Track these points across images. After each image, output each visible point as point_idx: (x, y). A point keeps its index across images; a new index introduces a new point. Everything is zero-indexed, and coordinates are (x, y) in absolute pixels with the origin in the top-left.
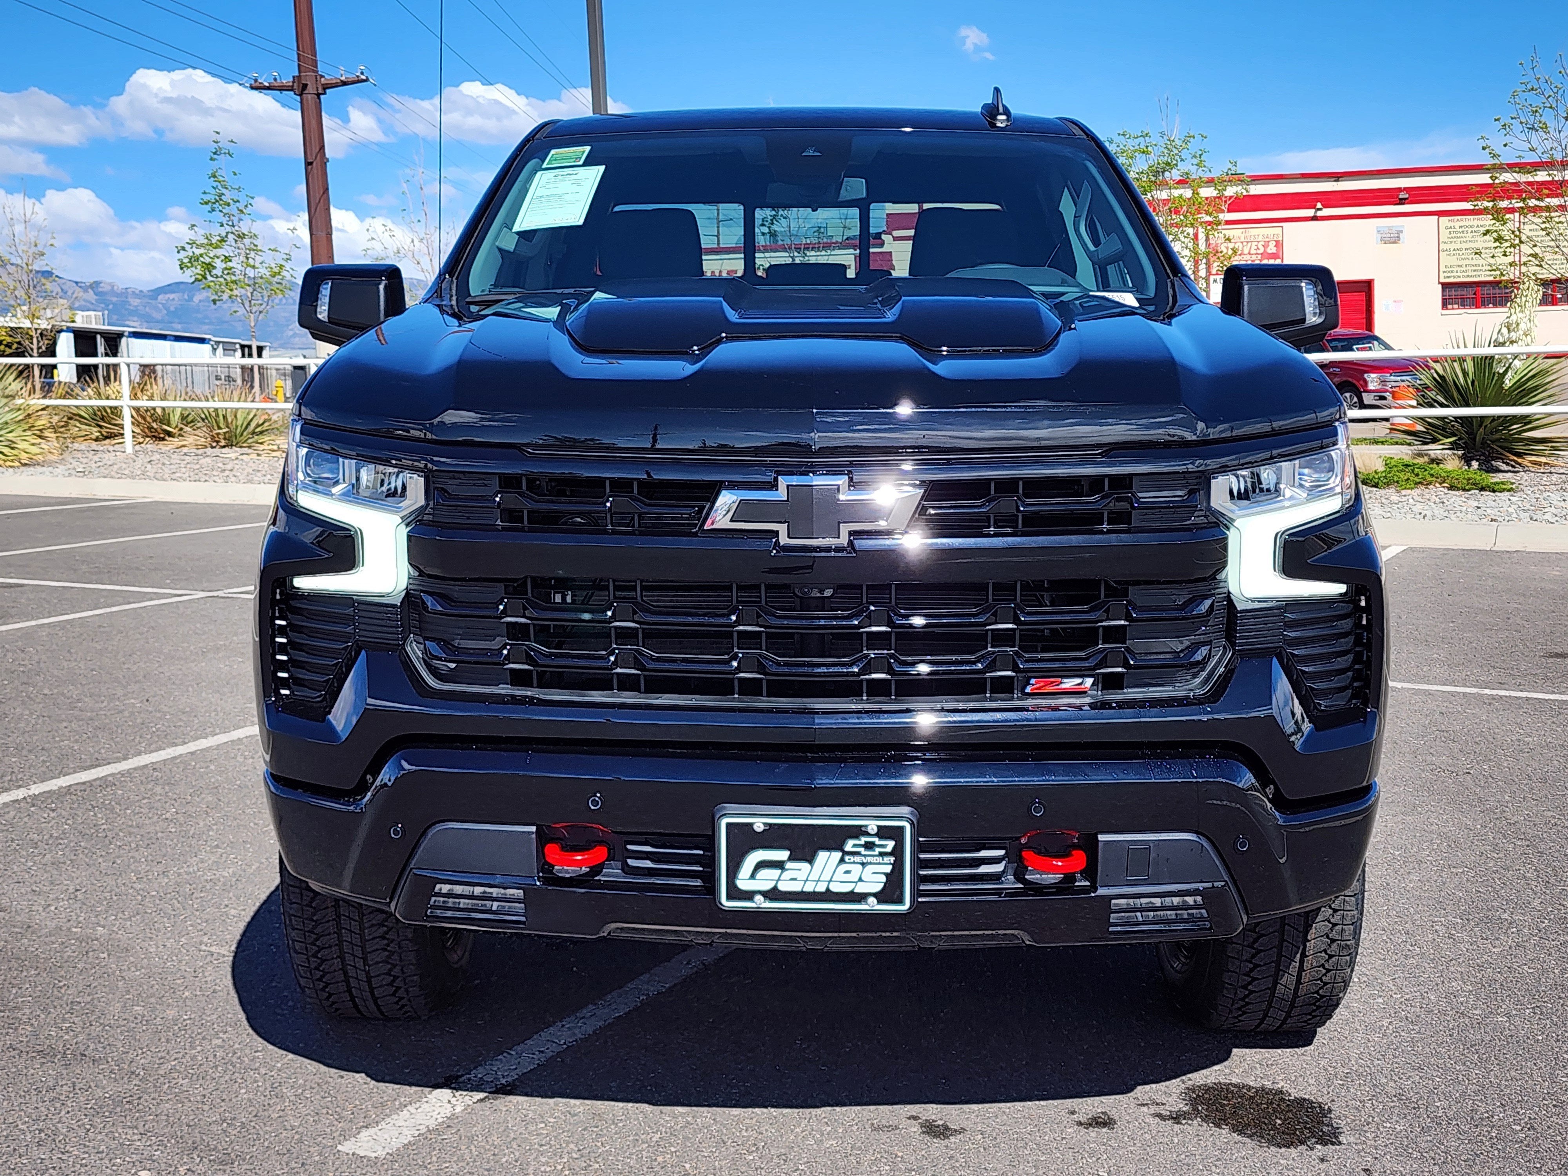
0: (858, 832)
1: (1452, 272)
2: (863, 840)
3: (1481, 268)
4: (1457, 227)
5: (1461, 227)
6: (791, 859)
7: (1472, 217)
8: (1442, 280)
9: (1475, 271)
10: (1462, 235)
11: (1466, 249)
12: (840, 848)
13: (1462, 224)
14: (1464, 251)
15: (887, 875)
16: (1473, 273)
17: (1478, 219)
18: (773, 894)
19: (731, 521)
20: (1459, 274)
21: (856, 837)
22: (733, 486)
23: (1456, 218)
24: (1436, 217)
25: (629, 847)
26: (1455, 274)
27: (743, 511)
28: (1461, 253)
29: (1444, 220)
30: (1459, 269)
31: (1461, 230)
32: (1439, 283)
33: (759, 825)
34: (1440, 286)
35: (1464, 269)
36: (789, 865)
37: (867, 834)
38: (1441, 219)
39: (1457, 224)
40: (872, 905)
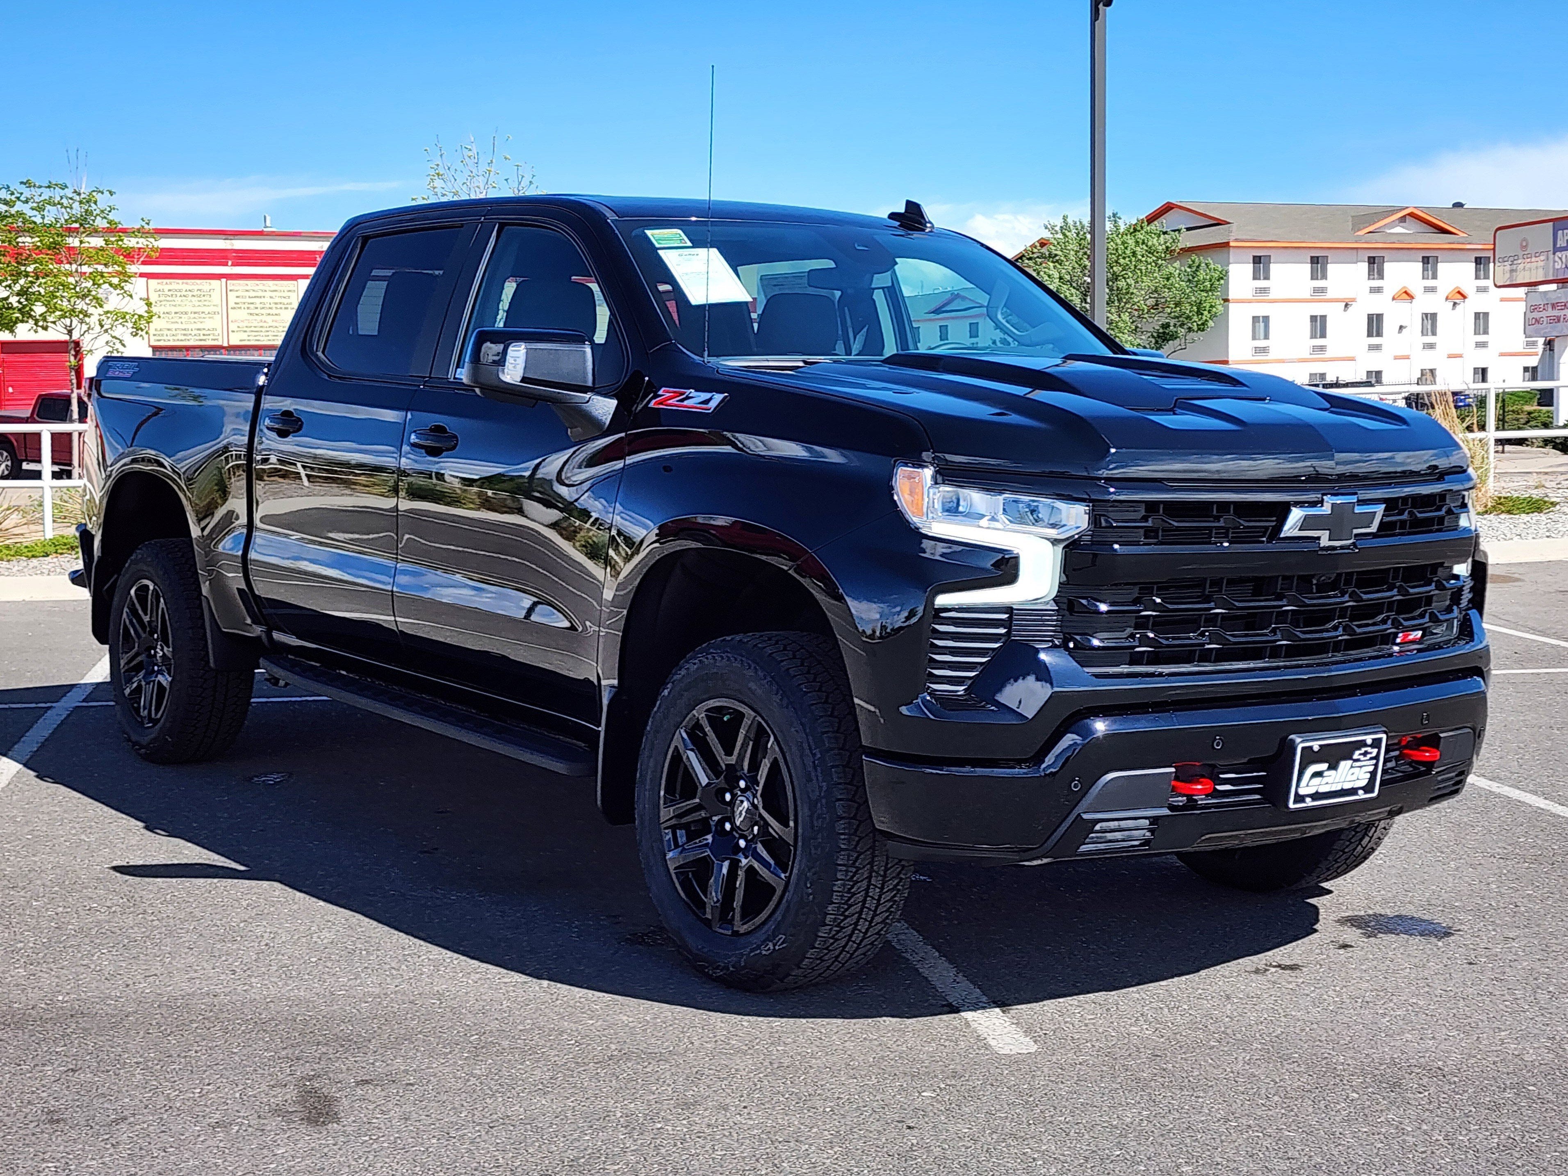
0: (1363, 744)
1: (162, 335)
2: (1363, 750)
3: (190, 332)
4: (166, 290)
5: (169, 290)
6: (1329, 768)
7: (180, 281)
8: (153, 343)
9: (185, 335)
10: (170, 299)
11: (176, 313)
12: (1350, 757)
13: (170, 287)
14: (173, 315)
15: (1370, 772)
16: (183, 338)
17: (187, 284)
18: (1316, 796)
19: (1300, 530)
20: (169, 338)
21: (1359, 749)
22: (1299, 504)
23: (165, 281)
24: (145, 279)
25: (1221, 776)
26: (165, 338)
27: (1307, 523)
28: (170, 316)
29: (153, 283)
30: (169, 333)
31: (170, 293)
32: (150, 346)
33: (1316, 745)
34: (151, 349)
35: (174, 332)
36: (1326, 774)
37: (1366, 745)
38: (150, 281)
39: (167, 288)
40: (1361, 795)
